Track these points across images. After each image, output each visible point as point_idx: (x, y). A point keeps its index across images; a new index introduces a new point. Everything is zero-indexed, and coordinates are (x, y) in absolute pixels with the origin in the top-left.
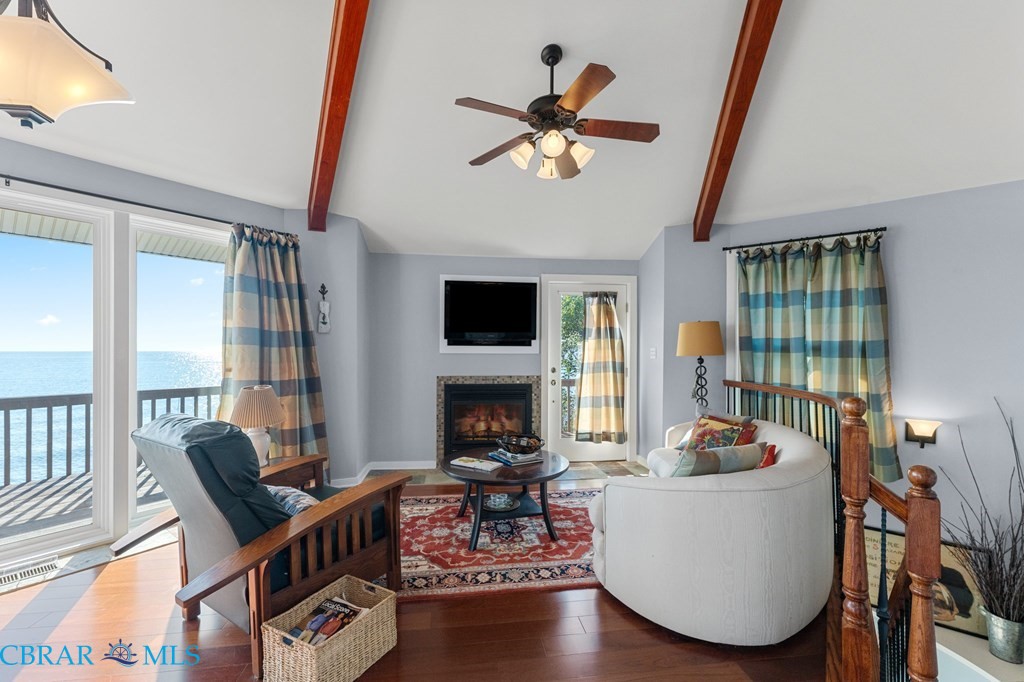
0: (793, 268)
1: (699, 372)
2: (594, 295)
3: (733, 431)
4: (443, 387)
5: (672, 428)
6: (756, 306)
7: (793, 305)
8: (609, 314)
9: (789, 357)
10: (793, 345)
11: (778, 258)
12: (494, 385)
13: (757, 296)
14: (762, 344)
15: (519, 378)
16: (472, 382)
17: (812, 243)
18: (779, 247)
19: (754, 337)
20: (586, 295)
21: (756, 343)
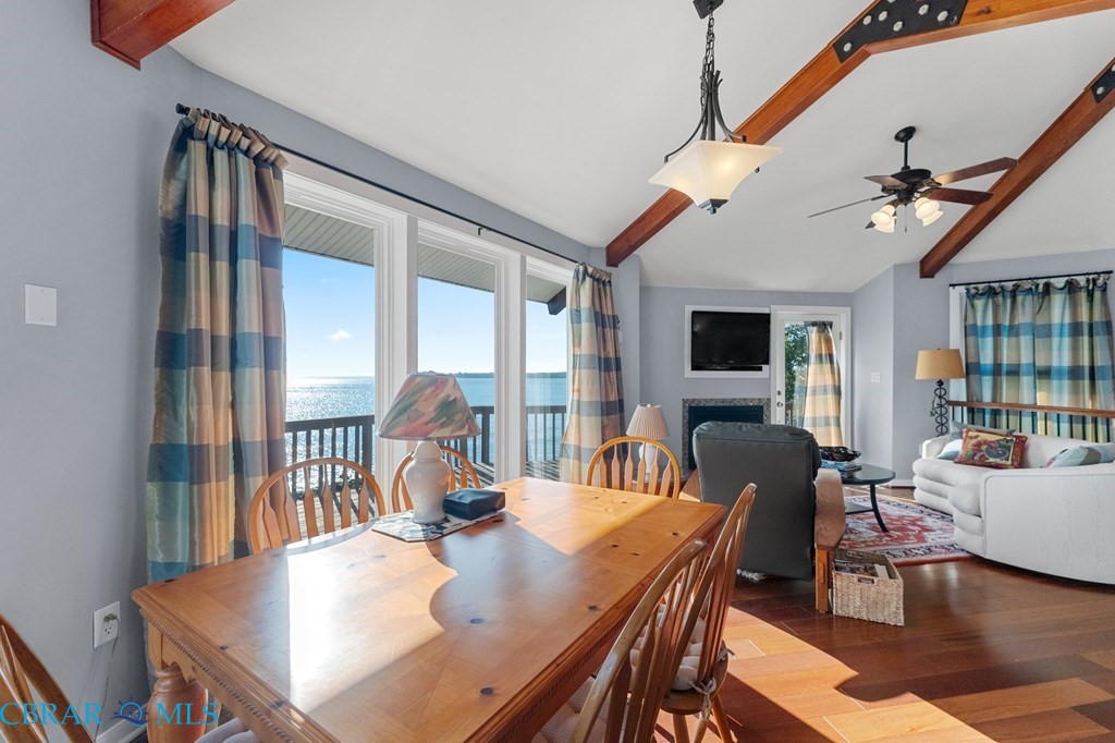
0: (1023, 304)
1: (938, 392)
2: (814, 324)
3: (1008, 441)
4: (687, 409)
5: (929, 441)
6: (984, 335)
7: (1024, 335)
8: (828, 341)
9: (1019, 380)
10: (1023, 369)
11: (1008, 294)
12: (730, 407)
13: (984, 327)
14: (990, 368)
15: (752, 400)
16: (712, 404)
17: (1042, 282)
18: (1009, 285)
19: (982, 362)
20: (807, 324)
21: (982, 368)
